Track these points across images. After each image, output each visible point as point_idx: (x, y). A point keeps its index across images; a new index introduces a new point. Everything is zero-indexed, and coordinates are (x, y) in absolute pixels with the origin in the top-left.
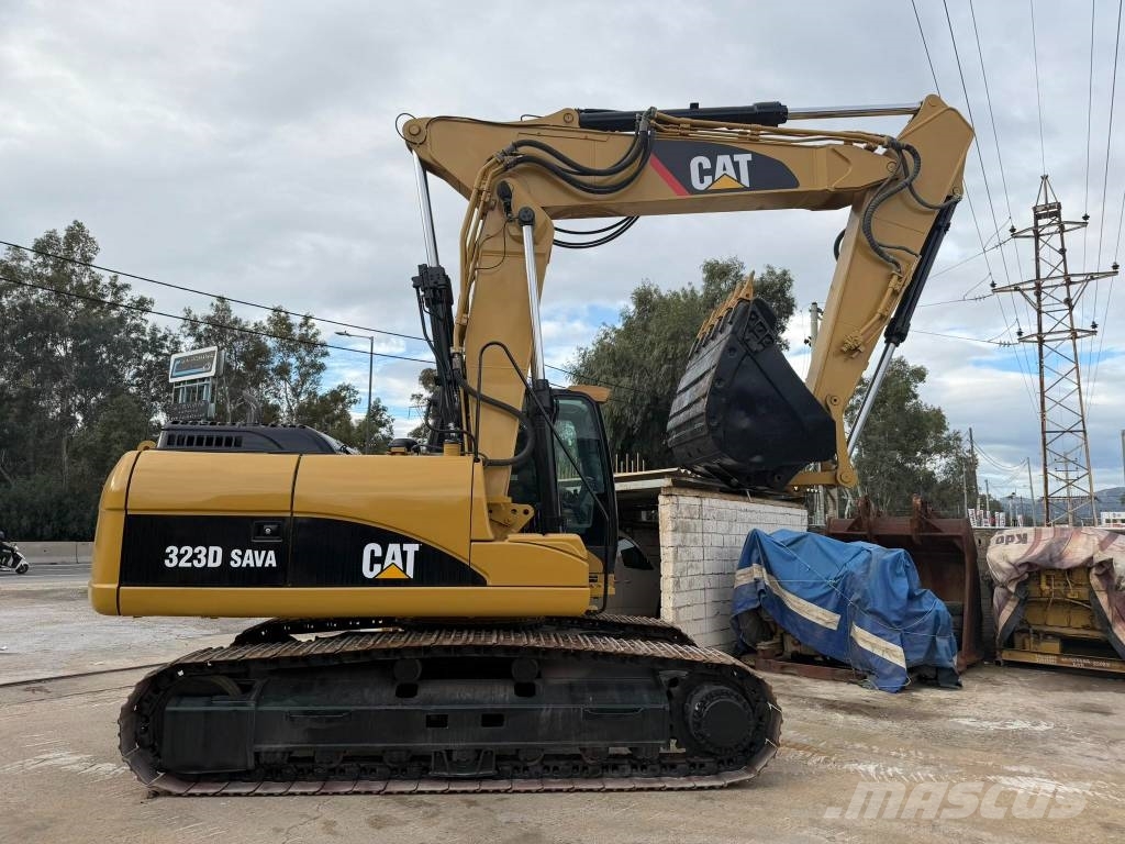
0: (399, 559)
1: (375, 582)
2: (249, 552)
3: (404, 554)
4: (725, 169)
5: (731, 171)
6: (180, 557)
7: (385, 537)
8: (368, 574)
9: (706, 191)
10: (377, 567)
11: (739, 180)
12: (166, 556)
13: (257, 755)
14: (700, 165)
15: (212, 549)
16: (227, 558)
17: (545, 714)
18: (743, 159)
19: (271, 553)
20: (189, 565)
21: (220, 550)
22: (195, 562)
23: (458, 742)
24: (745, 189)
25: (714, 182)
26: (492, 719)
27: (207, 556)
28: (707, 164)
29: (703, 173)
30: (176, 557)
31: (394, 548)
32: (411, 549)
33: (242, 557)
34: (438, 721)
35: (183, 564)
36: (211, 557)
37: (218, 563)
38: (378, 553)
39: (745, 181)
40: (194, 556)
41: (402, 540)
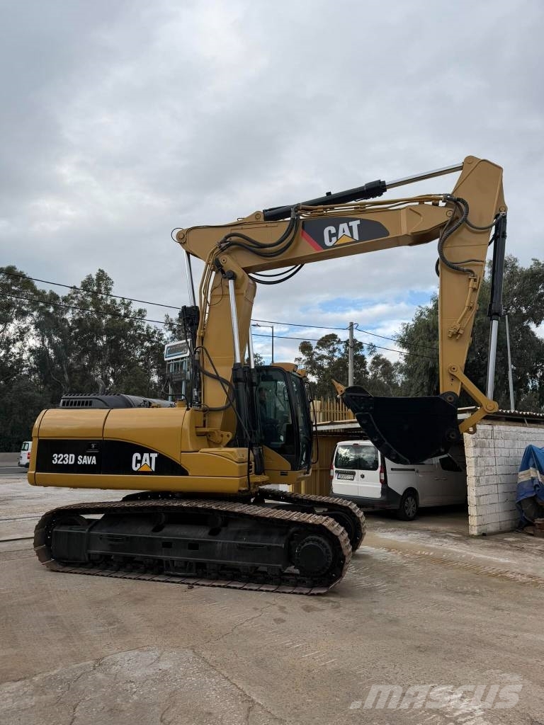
0: (148, 461)
1: (138, 473)
2: (85, 457)
3: (151, 459)
4: (344, 232)
5: (347, 233)
6: (58, 459)
7: (142, 450)
8: (135, 469)
9: (333, 246)
10: (139, 465)
11: (352, 237)
12: (53, 459)
13: (89, 555)
14: (330, 231)
15: (71, 455)
16: (76, 460)
17: (219, 546)
18: (355, 224)
19: (94, 457)
20: (61, 463)
21: (73, 456)
22: (64, 462)
23: (177, 557)
24: (356, 241)
25: (337, 240)
26: (194, 546)
27: (68, 459)
28: (333, 230)
29: (331, 235)
30: (57, 459)
31: (146, 455)
32: (154, 456)
33: (82, 459)
34: (167, 545)
35: (60, 462)
36: (70, 459)
37: (73, 462)
38: (139, 458)
39: (356, 237)
40: (64, 459)
41: (150, 451)
